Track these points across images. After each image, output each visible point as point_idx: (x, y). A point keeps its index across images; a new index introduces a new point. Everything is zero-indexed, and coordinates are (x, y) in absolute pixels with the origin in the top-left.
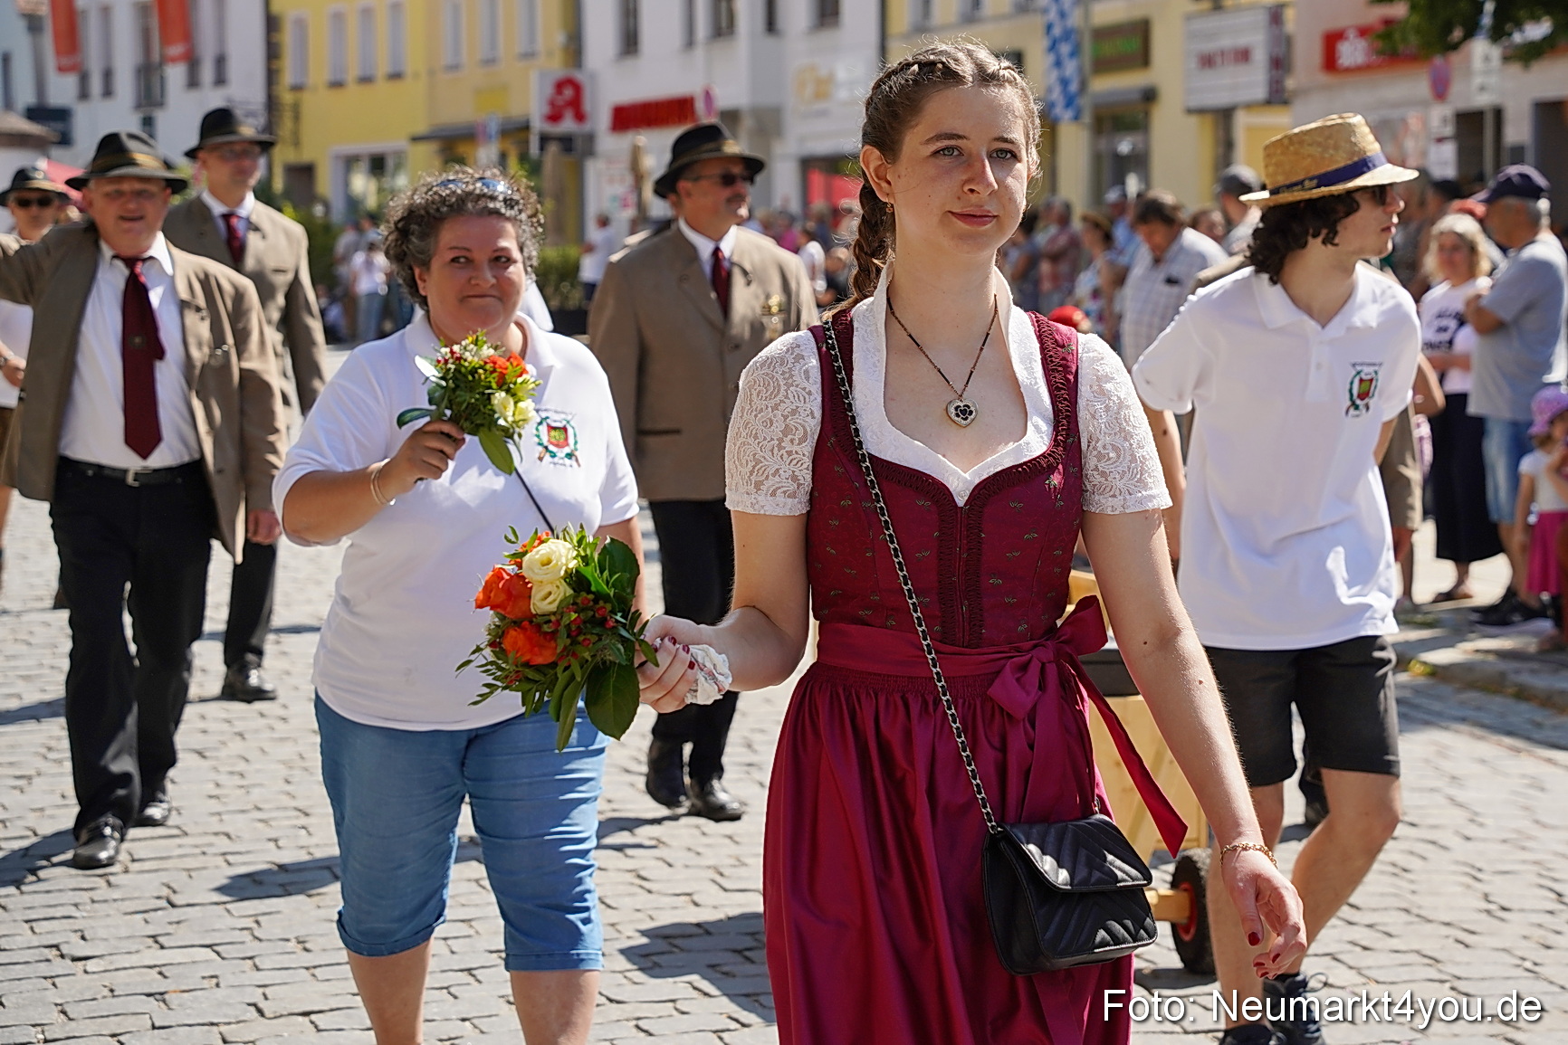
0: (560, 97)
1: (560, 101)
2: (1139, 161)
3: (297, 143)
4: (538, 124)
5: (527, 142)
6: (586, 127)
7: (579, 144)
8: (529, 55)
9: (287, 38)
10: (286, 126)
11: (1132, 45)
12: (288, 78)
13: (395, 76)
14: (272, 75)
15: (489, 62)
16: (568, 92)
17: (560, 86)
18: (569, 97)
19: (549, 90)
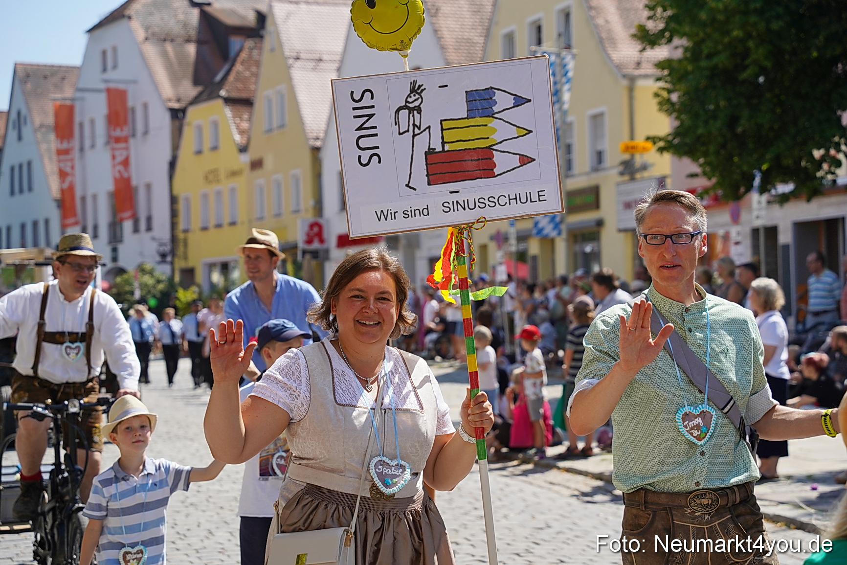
0: (312, 232)
1: (312, 233)
2: (596, 256)
3: (186, 258)
4: (301, 245)
5: (296, 254)
6: (325, 246)
7: (321, 254)
8: (297, 211)
9: (181, 207)
10: (181, 250)
11: (590, 199)
12: (181, 226)
13: (233, 224)
14: (173, 225)
15: (278, 215)
16: (316, 229)
17: (312, 226)
18: (316, 231)
19: (306, 228)
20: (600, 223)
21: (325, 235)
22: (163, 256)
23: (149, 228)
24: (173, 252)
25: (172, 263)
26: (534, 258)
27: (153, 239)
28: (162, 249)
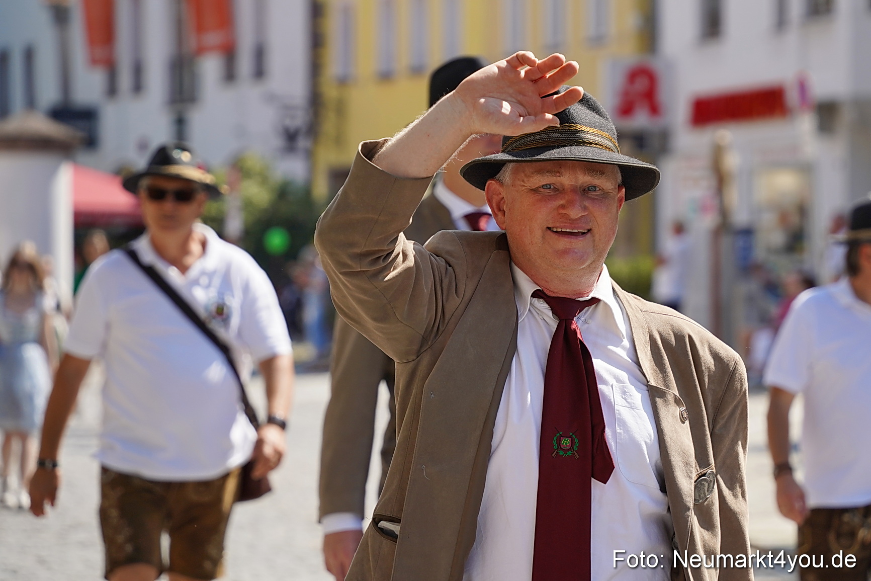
0: (632, 89)
1: (632, 92)
6: (661, 122)
7: (653, 140)
8: (598, 40)
10: (329, 125)
14: (315, 67)
16: (641, 84)
17: (633, 76)
18: (643, 89)
19: (620, 80)
21: (664, 95)
22: (291, 137)
23: (260, 72)
24: (313, 129)
25: (310, 155)
28: (288, 122)
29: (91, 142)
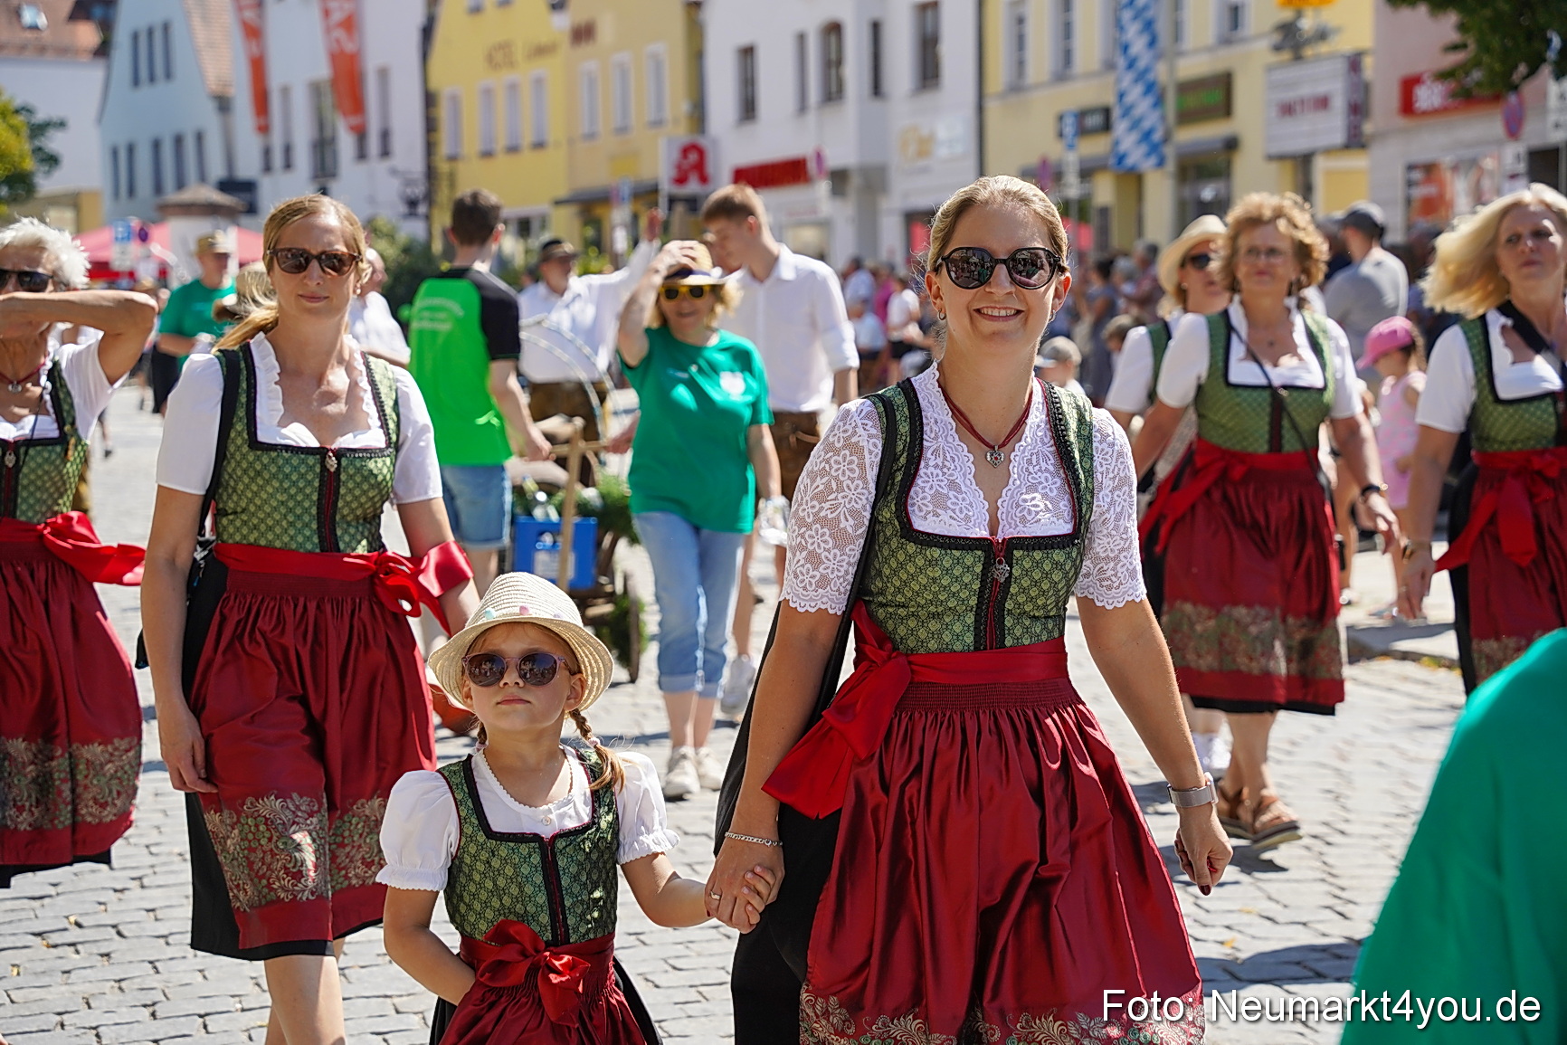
0: (685, 162)
4: (666, 186)
8: (658, 123)
9: (443, 113)
10: (443, 194)
11: (1216, 97)
12: (444, 149)
13: (539, 145)
14: (430, 148)
15: (622, 130)
16: (693, 157)
17: (686, 151)
18: (694, 162)
19: (676, 155)
20: (1232, 144)
21: (710, 168)
22: (412, 203)
23: (385, 152)
24: (429, 197)
25: (428, 218)
26: (1104, 212)
27: (394, 172)
28: (409, 191)
29: (252, 210)
